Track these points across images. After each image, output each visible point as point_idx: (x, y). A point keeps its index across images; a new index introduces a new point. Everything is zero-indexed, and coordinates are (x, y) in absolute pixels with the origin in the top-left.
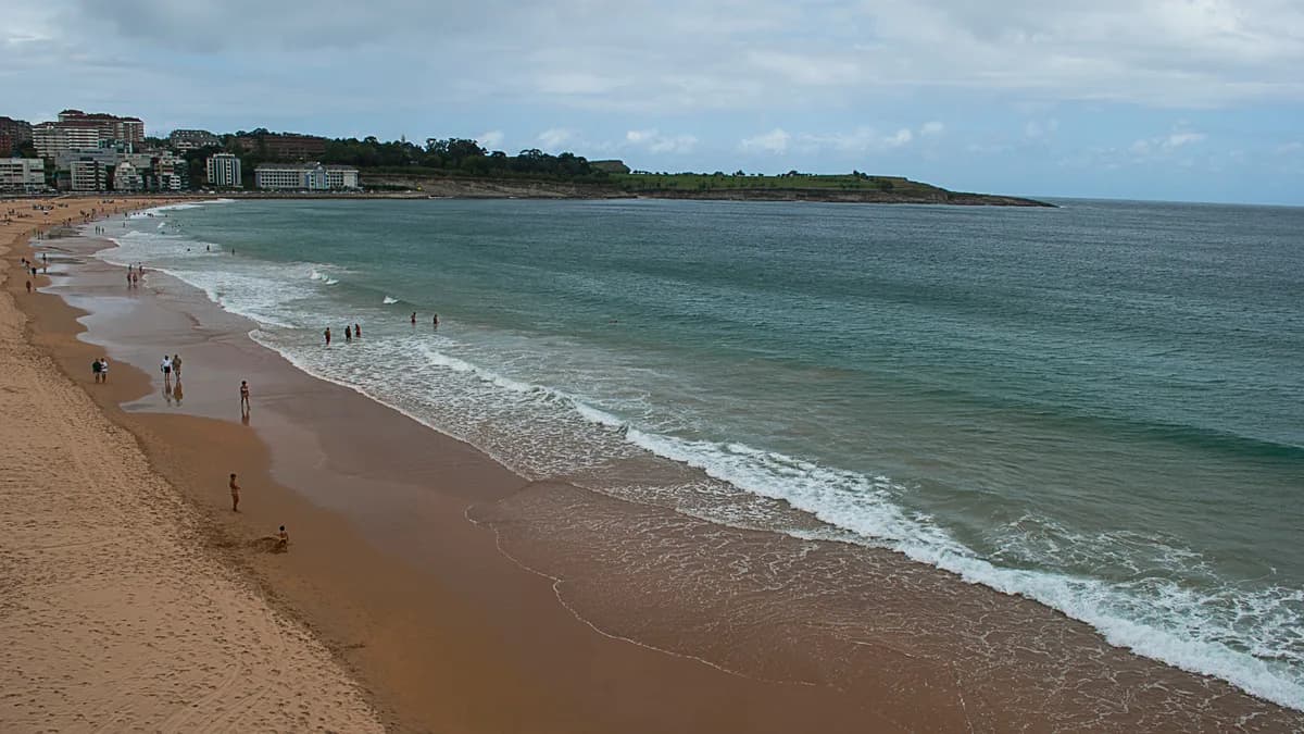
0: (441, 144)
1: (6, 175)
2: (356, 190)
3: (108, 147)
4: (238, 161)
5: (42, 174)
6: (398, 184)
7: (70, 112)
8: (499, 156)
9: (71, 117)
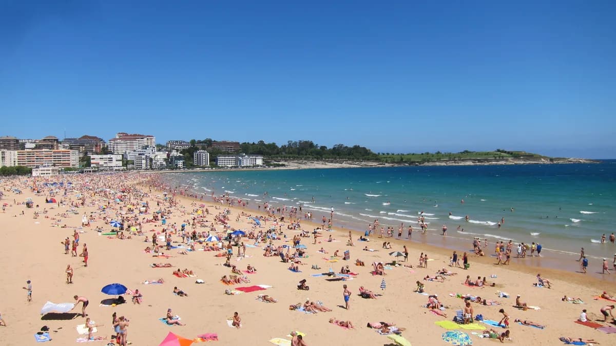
0: (295, 143)
1: (105, 163)
2: (261, 166)
3: (146, 149)
4: (208, 154)
5: (121, 162)
6: (280, 163)
7: (123, 134)
8: (323, 148)
9: (123, 136)
